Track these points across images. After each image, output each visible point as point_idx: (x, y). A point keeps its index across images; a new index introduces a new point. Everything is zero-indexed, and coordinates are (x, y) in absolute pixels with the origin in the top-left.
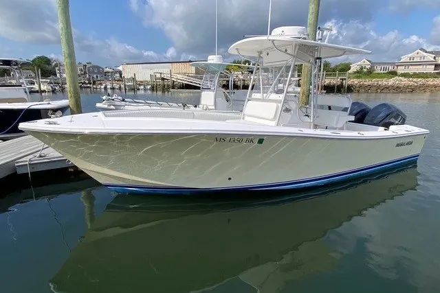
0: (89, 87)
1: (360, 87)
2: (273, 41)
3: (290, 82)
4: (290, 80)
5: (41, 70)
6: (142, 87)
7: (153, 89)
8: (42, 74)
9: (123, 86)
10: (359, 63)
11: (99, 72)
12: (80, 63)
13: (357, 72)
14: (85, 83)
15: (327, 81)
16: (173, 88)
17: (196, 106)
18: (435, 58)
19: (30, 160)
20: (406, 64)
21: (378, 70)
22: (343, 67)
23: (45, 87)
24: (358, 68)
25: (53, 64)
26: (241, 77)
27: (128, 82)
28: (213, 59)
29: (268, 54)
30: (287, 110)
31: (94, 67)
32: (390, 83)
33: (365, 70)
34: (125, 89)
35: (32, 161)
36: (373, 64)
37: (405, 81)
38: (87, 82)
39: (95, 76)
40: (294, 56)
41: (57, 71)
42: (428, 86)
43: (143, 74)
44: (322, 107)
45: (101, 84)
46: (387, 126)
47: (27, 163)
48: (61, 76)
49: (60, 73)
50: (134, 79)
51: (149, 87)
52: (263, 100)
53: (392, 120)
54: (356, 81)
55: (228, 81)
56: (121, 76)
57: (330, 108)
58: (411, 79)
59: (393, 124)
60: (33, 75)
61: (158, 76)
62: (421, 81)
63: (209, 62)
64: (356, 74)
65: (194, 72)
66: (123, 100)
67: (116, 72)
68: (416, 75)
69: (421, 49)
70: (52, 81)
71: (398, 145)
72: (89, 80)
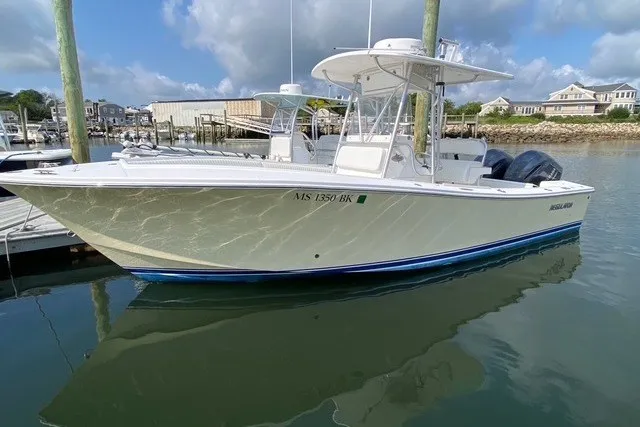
0: (101, 136)
1: (495, 135)
2: (376, 57)
3: (398, 128)
4: (398, 125)
5: (28, 110)
6: (182, 136)
7: (198, 138)
8: (28, 115)
9: (153, 134)
10: (492, 103)
11: (117, 114)
12: (88, 101)
13: (490, 115)
14: (95, 130)
15: (449, 128)
16: (229, 137)
17: (264, 157)
18: (595, 96)
19: (9, 235)
20: (557, 105)
21: (519, 111)
22: (471, 108)
23: (35, 135)
24: (492, 109)
25: (47, 102)
26: (328, 121)
27: (162, 128)
28: (288, 89)
29: (368, 79)
30: (398, 158)
31: (110, 106)
32: (536, 131)
33: (501, 112)
34: (157, 139)
35: (12, 237)
36: (512, 104)
37: (556, 128)
38: (99, 128)
39: (111, 120)
40: (406, 80)
41: (53, 113)
42: (587, 134)
43: (185, 116)
44: (445, 156)
45: (120, 131)
46: (536, 181)
47: (5, 240)
48: (58, 119)
49: (58, 115)
50: (170, 124)
51: (192, 136)
52: (363, 144)
53: (543, 174)
54: (489, 128)
55: (310, 127)
56: (150, 120)
57: (456, 157)
58: (564, 125)
59: (544, 179)
60: (16, 118)
61: (207, 119)
62: (577, 127)
63: (281, 93)
64: (490, 118)
65: (259, 113)
66: (154, 148)
67: (143, 114)
68: (570, 120)
69: (577, 84)
70: (45, 127)
71: (552, 208)
72: (102, 125)
